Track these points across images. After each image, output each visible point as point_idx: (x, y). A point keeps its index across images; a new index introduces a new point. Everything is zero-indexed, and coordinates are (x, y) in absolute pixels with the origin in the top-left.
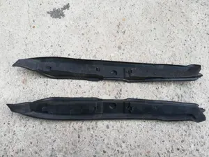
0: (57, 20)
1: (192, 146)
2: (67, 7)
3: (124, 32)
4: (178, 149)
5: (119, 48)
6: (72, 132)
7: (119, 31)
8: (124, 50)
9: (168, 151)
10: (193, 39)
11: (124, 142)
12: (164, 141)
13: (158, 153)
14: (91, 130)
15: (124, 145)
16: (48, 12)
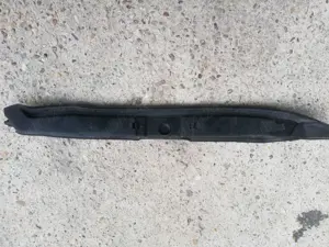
0: (307, 209)
1: (24, 68)
2: (297, 235)
3: (189, 221)
4: (46, 55)
5: (190, 193)
6: (229, 30)
7: (197, 221)
8: (181, 192)
9: (61, 47)
10: (73, 242)
11: (139, 40)
12: (74, 61)
13: (76, 39)
14: (199, 44)
15: (137, 34)
16: (327, 217)
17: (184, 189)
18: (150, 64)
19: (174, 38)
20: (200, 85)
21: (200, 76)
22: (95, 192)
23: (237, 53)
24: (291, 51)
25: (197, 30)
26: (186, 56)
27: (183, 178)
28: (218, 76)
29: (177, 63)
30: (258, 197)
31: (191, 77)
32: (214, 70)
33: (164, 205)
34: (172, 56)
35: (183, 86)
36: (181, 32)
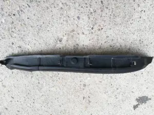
17: (82, 83)
18: (67, 21)
19: (80, 8)
20: (92, 33)
21: (92, 28)
22: (39, 83)
23: (112, 17)
24: (140, 17)
25: (92, 4)
26: (86, 18)
27: (82, 78)
28: (102, 29)
29: (81, 21)
30: (118, 89)
31: (88, 28)
32: (99, 26)
33: (72, 90)
34: (78, 18)
35: (83, 33)
36: (84, 5)
